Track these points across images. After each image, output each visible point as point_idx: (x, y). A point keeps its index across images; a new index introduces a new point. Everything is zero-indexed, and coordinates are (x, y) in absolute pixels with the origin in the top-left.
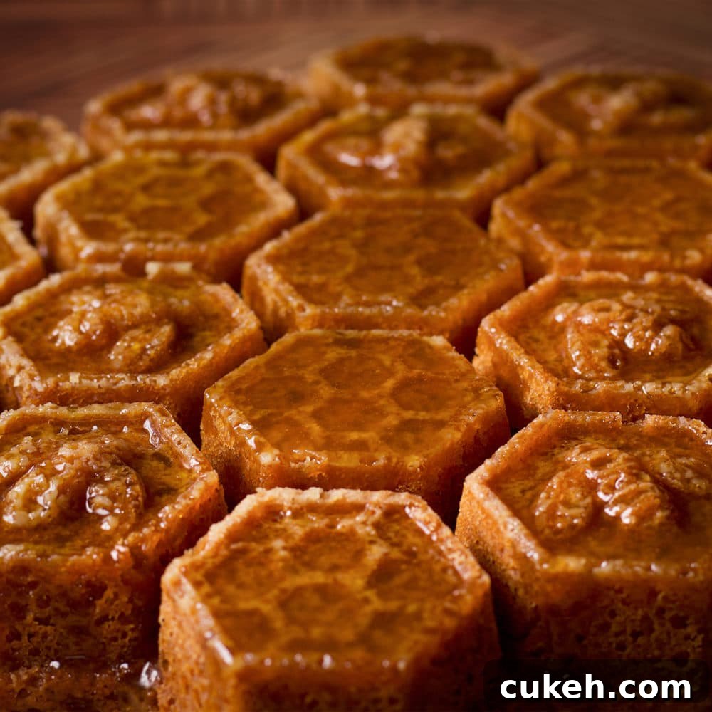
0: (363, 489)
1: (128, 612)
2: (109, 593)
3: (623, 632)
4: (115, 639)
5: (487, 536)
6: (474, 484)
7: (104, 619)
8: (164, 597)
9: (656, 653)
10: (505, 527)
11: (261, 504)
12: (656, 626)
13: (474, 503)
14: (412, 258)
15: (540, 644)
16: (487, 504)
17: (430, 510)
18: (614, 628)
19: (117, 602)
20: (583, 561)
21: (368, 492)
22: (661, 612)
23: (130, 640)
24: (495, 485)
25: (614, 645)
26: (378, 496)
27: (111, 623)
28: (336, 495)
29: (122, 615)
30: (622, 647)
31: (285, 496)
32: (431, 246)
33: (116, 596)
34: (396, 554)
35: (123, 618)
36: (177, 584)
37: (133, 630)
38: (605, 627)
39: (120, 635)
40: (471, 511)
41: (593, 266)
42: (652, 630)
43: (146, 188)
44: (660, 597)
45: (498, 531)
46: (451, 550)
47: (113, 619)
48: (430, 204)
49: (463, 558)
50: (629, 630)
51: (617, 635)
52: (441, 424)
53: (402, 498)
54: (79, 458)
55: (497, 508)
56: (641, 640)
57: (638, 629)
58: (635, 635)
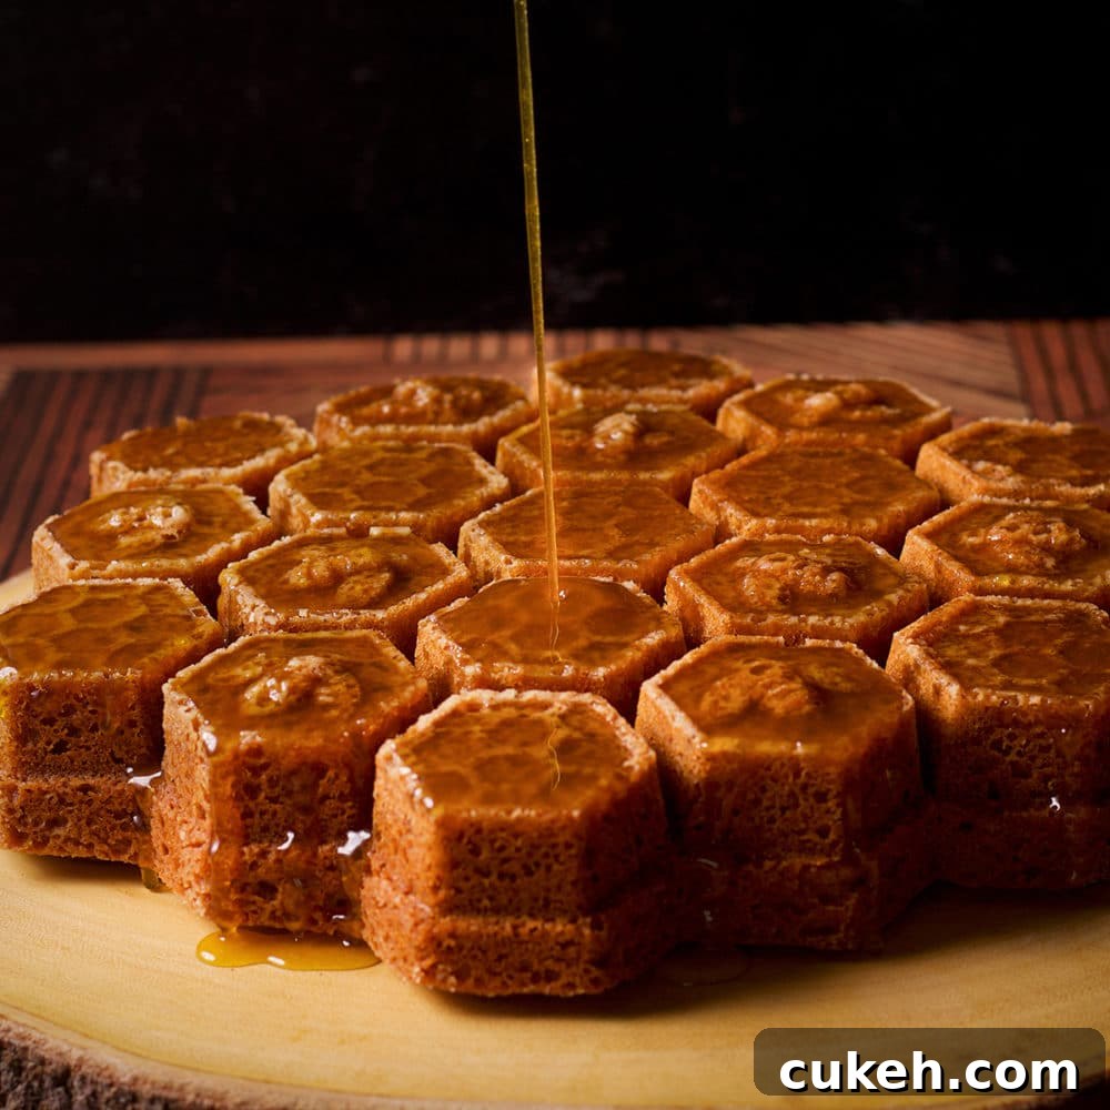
0: (552, 690)
1: (347, 791)
2: (331, 774)
3: (773, 807)
4: (335, 816)
5: (658, 729)
6: (649, 688)
7: (326, 797)
8: (379, 773)
9: (803, 826)
10: (673, 718)
11: (463, 702)
12: (801, 801)
13: (649, 704)
14: (613, 522)
15: (702, 818)
16: (659, 702)
17: (609, 706)
18: (766, 803)
19: (337, 782)
20: (736, 741)
21: (556, 693)
22: (804, 787)
23: (348, 817)
24: (665, 687)
25: (765, 819)
26: (564, 696)
27: (332, 801)
28: (529, 695)
29: (342, 794)
30: (772, 820)
31: (485, 696)
32: (630, 513)
33: (337, 777)
34: (577, 735)
35: (342, 797)
36: (389, 759)
37: (351, 808)
38: (757, 802)
39: (340, 812)
40: (646, 711)
41: (778, 531)
42: (797, 805)
43: (371, 468)
44: (803, 774)
45: (667, 723)
46: (624, 734)
47: (334, 798)
48: (633, 483)
49: (634, 739)
50: (778, 805)
51: (768, 809)
52: (625, 645)
53: (586, 698)
54: (306, 667)
55: (667, 705)
56: (788, 814)
57: (786, 805)
58: (783, 809)
